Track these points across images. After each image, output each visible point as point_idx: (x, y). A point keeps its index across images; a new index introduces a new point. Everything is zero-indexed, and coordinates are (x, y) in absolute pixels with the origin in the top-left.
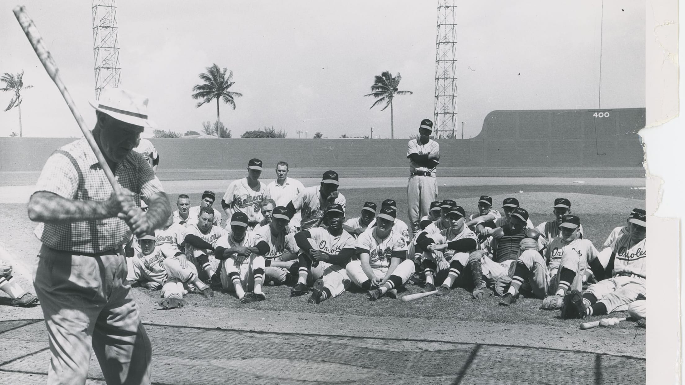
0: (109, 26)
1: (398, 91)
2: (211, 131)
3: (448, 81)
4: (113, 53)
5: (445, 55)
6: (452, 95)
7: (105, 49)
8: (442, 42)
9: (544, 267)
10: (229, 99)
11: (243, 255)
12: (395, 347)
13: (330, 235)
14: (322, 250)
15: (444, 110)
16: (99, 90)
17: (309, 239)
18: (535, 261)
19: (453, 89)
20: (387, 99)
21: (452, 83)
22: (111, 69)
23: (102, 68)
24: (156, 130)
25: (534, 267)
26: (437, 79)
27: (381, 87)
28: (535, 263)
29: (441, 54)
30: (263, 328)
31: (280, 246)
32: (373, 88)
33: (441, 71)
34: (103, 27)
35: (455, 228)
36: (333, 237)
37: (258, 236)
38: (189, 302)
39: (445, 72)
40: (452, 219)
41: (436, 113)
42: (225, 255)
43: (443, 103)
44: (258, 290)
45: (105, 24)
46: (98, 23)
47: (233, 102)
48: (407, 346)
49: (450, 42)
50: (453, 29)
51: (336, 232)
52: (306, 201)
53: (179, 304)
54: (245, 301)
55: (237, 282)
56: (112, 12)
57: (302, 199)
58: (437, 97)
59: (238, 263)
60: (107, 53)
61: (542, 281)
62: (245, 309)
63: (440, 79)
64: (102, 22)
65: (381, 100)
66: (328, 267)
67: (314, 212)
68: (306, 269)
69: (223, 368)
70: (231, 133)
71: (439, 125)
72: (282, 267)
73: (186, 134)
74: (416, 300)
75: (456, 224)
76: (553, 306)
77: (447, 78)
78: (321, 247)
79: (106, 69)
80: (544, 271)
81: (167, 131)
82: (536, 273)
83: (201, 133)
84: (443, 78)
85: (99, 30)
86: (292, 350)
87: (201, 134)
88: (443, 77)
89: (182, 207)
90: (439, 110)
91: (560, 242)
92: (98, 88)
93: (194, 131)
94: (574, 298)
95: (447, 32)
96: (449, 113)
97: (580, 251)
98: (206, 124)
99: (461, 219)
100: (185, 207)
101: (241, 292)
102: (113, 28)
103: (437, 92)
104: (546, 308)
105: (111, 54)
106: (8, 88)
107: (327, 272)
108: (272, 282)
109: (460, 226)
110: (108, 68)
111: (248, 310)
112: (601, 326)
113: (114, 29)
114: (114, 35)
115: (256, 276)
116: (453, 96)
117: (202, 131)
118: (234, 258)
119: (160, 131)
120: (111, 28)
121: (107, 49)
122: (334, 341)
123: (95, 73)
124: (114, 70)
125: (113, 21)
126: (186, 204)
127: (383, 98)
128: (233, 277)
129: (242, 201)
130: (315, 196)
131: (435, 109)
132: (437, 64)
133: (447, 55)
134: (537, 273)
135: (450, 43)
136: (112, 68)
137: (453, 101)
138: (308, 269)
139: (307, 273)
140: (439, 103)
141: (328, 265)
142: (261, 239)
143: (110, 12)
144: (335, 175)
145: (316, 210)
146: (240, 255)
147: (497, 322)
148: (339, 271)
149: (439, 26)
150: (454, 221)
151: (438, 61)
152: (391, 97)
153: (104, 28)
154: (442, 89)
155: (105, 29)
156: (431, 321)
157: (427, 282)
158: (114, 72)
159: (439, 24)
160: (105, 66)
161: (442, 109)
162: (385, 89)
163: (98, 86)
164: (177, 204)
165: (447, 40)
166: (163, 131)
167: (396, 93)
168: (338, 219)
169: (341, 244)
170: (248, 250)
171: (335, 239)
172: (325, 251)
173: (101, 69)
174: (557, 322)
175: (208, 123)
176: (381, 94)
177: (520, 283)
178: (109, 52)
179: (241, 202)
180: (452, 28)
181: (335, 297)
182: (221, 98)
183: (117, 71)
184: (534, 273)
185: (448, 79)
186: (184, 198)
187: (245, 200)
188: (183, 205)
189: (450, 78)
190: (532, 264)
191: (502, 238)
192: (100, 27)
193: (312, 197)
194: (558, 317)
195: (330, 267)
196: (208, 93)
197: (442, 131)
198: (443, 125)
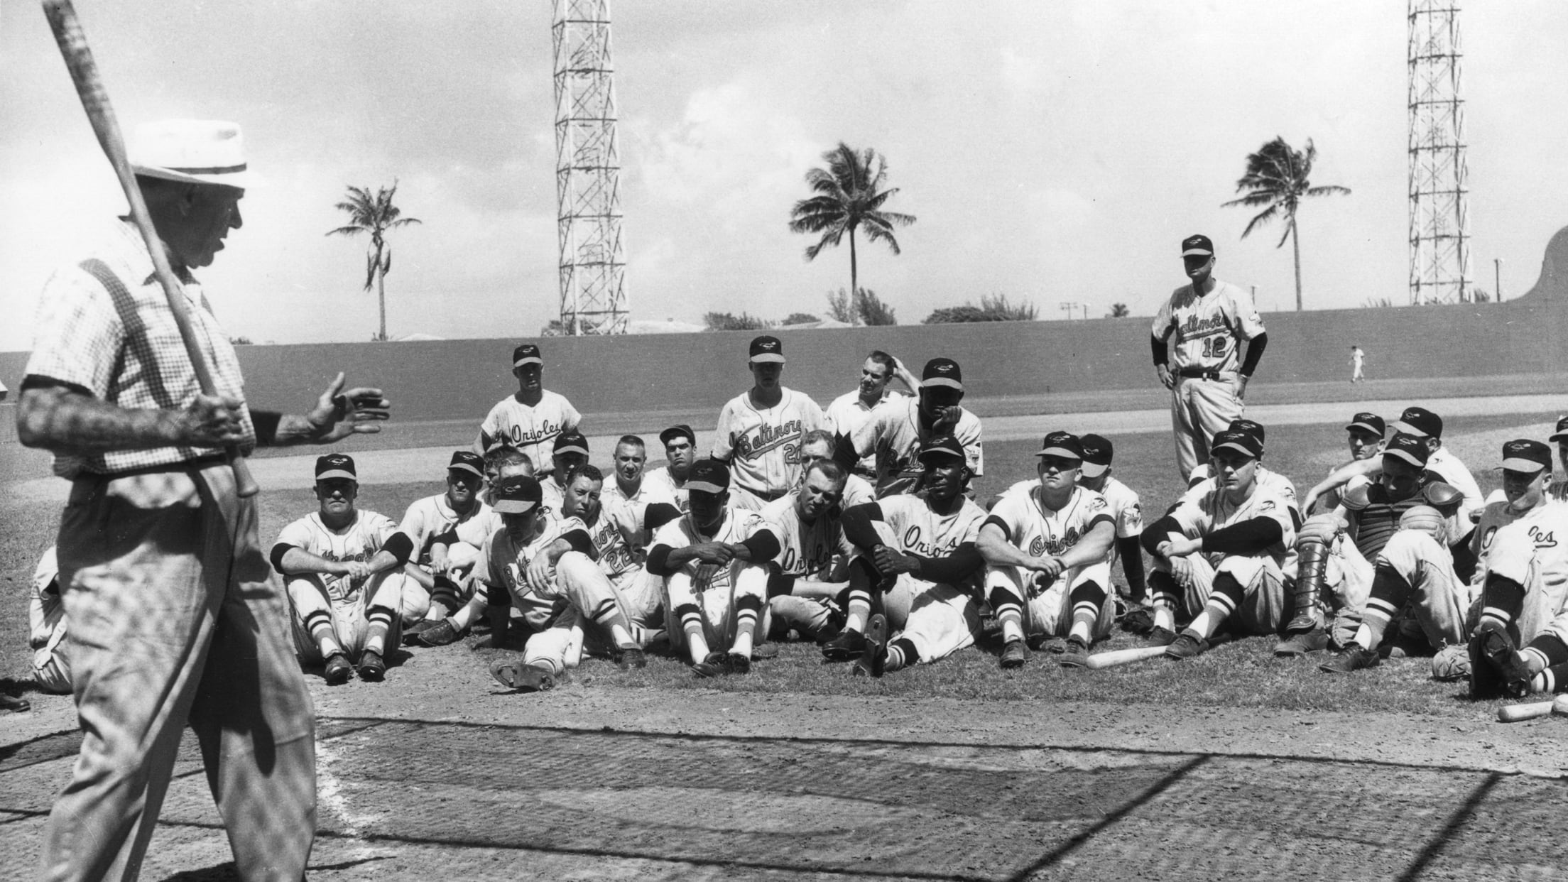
0: (590, 66)
1: (1310, 187)
2: (848, 313)
3: (1443, 155)
4: (600, 131)
5: (1431, 88)
6: (1453, 188)
7: (582, 122)
8: (1422, 58)
9: (1448, 574)
10: (882, 228)
11: (712, 561)
12: (995, 763)
13: (931, 513)
14: (911, 550)
15: (1435, 229)
16: (566, 222)
17: (876, 524)
18: (1421, 557)
19: (1456, 174)
20: (1282, 210)
21: (1453, 157)
22: (595, 171)
23: (575, 168)
24: (710, 314)
25: (1419, 576)
26: (1414, 151)
27: (1266, 182)
28: (1420, 563)
29: (1421, 86)
30: (711, 727)
31: (820, 546)
32: (1243, 183)
33: (1422, 130)
34: (578, 71)
35: (1232, 487)
36: (937, 518)
37: (755, 519)
38: (572, 677)
39: (1434, 132)
40: (1224, 464)
41: (1413, 237)
42: (670, 563)
43: (1432, 212)
44: (743, 645)
45: (583, 62)
46: (565, 62)
47: (889, 237)
48: (1029, 759)
49: (1443, 55)
50: (1451, 23)
51: (945, 503)
52: (883, 436)
53: (543, 681)
54: (704, 673)
55: (693, 630)
56: (599, 35)
57: (874, 432)
58: (1415, 197)
59: (700, 584)
60: (586, 133)
61: (1444, 611)
62: (698, 690)
63: (1420, 151)
64: (575, 60)
65: (1266, 214)
66: (924, 590)
67: (904, 461)
68: (867, 595)
69: (559, 807)
70: (897, 316)
71: (1422, 269)
72: (818, 597)
73: (787, 323)
74: (1124, 664)
75: (1234, 476)
76: (1459, 671)
77: (1439, 148)
78: (909, 543)
79: (584, 171)
80: (1450, 586)
81: (737, 315)
82: (1427, 590)
83: (824, 318)
84: (1429, 149)
85: (568, 79)
86: (748, 771)
87: (823, 320)
88: (1430, 144)
89: (624, 463)
90: (1422, 229)
91: (1502, 512)
92: (565, 218)
93: (806, 313)
94: (1488, 644)
95: (1434, 30)
96: (1448, 236)
97: (1551, 533)
98: (837, 296)
99: (1250, 465)
100: (630, 464)
101: (700, 650)
102: (601, 71)
103: (1415, 183)
104: (1442, 675)
105: (597, 135)
106: (357, 224)
107: (921, 601)
108: (793, 633)
109: (1244, 482)
110: (588, 169)
111: (706, 692)
112: (1555, 713)
113: (603, 74)
114: (605, 89)
115: (741, 613)
116: (1459, 191)
117: (828, 314)
118: (689, 571)
119: (721, 316)
120: (597, 74)
121: (587, 123)
122: (859, 752)
123: (559, 183)
124: (603, 171)
125: (600, 57)
126: (635, 459)
127: (1272, 210)
128: (685, 617)
129: (751, 441)
130: (907, 425)
131: (1411, 229)
132: (1412, 114)
133: (1438, 88)
134: (1431, 592)
135: (1443, 59)
136: (599, 168)
137: (1458, 205)
138: (871, 595)
139: (867, 606)
140: (1421, 211)
141: (925, 586)
142: (761, 526)
143: (595, 34)
144: (951, 366)
145: (908, 456)
146: (706, 561)
147: (1292, 709)
148: (952, 601)
149: (1413, 17)
150: (1229, 469)
151: (1414, 107)
152: (1292, 204)
153: (581, 74)
154: (1427, 174)
155: (582, 77)
156: (1130, 707)
157: (1156, 624)
158: (603, 177)
159: (1412, 12)
160: (581, 164)
161: (1429, 228)
162: (1274, 186)
163: (564, 214)
164: (615, 456)
165: (1435, 52)
166: (729, 315)
167: (1305, 193)
168: (947, 472)
169: (958, 533)
170: (725, 550)
171: (944, 522)
172: (918, 552)
173: (574, 172)
174: (1453, 707)
175: (841, 294)
176: (1265, 199)
177: (1387, 618)
178: (590, 131)
179: (749, 446)
180: (1449, 19)
181: (930, 663)
182: (860, 228)
183: (609, 175)
184: (1422, 591)
185: (1443, 150)
186: (632, 443)
187: (756, 439)
188: (626, 459)
189: (1447, 146)
190: (1412, 567)
191: (1366, 509)
192: (570, 71)
193: (900, 427)
194: (1461, 697)
195: (929, 592)
196: (828, 219)
197: (1431, 284)
198: (1434, 269)
